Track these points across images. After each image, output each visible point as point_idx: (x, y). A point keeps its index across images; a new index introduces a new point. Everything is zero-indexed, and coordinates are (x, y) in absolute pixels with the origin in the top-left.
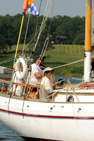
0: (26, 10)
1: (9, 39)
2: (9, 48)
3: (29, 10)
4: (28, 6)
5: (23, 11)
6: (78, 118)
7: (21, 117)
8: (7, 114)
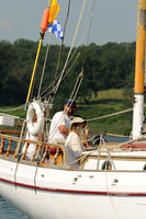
0: (45, 30)
1: (94, 81)
2: (93, 96)
3: (50, 29)
4: (48, 24)
5: (41, 31)
6: (113, 195)
7: (33, 192)
8: (13, 187)
